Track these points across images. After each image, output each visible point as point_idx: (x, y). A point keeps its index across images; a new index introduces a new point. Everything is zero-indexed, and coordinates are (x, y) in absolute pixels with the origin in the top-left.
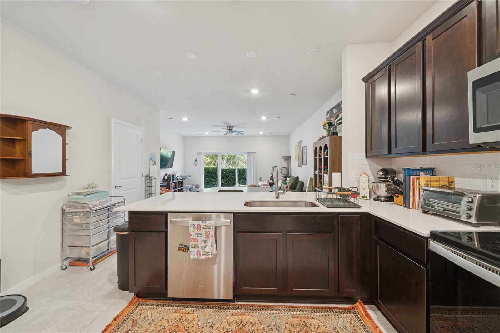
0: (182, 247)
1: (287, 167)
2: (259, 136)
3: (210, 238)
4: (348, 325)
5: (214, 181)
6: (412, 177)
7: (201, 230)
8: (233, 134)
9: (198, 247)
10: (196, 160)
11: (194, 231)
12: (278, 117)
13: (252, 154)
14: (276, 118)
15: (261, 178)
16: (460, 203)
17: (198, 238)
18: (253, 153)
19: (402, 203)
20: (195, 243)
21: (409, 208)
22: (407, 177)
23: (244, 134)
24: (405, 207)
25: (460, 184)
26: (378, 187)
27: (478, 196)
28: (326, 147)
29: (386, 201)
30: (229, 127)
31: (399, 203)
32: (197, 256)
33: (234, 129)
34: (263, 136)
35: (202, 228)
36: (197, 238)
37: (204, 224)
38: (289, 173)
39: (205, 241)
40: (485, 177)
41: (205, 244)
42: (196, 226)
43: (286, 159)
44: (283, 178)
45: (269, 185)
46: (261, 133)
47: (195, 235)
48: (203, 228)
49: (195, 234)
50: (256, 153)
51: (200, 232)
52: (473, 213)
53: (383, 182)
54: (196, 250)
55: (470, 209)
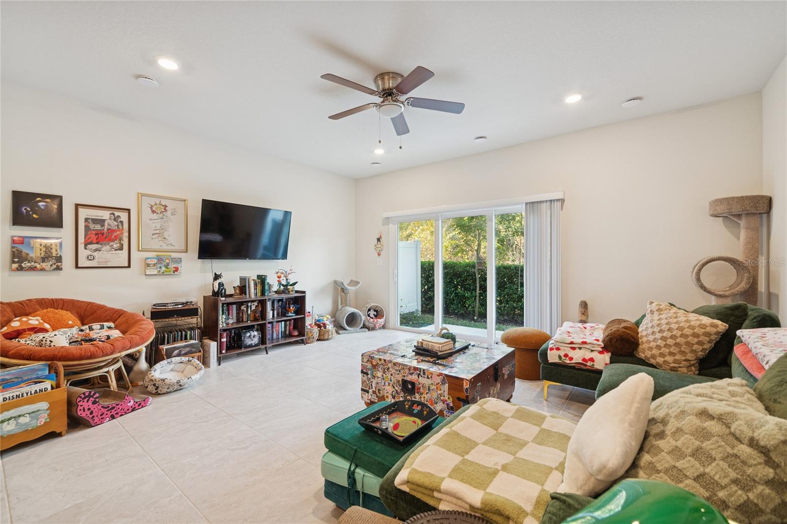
5: (468, 298)
10: (379, 240)
15: (584, 305)
18: (551, 201)
38: (762, 287)
43: (737, 215)
44: (706, 320)
45: (605, 349)
46: (573, 100)
50: (562, 201)
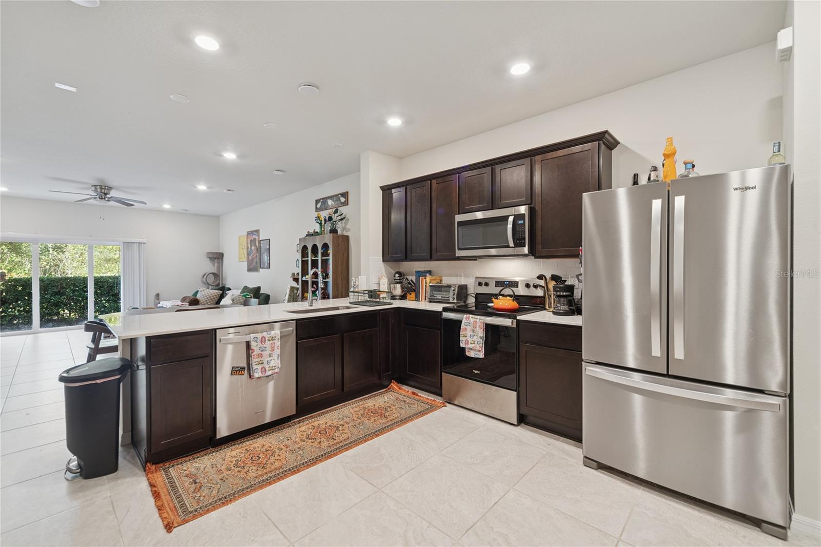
0: (237, 369)
1: (216, 272)
2: (163, 212)
3: (275, 350)
4: (391, 397)
6: (421, 278)
7: (266, 343)
8: (110, 202)
9: (262, 363)
11: (257, 345)
12: (228, 190)
13: (136, 246)
14: (225, 191)
16: (449, 292)
17: (263, 353)
18: (139, 243)
19: (414, 299)
20: (259, 360)
21: (419, 301)
22: (418, 277)
23: (134, 205)
24: (417, 301)
25: (446, 281)
26: (395, 287)
27: (457, 286)
28: (325, 246)
29: (400, 299)
30: (101, 188)
31: (411, 299)
32: (262, 373)
33: (113, 194)
34: (169, 212)
35: (267, 341)
36: (261, 352)
37: (269, 336)
38: (220, 282)
39: (270, 354)
40: (457, 276)
41: (270, 359)
42: (260, 339)
43: (215, 258)
46: (167, 206)
47: (258, 350)
48: (269, 340)
49: (258, 348)
50: (146, 243)
51: (265, 346)
52: (455, 296)
53: (398, 283)
54: (260, 367)
55: (454, 295)
